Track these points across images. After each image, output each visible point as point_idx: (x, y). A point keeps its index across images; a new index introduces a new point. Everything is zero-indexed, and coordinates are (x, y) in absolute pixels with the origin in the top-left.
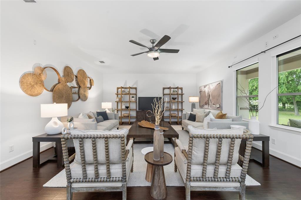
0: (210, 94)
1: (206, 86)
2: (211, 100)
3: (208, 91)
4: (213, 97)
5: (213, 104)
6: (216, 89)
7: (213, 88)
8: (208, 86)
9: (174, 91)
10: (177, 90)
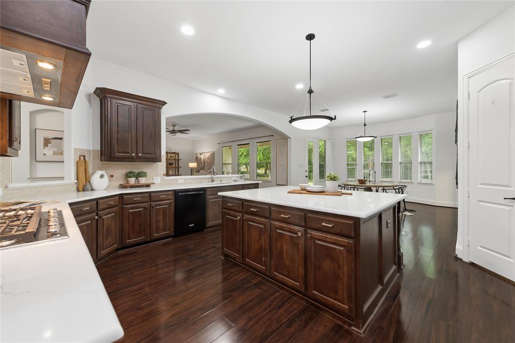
0: (205, 161)
1: (202, 153)
2: (206, 166)
3: (204, 159)
4: (208, 164)
5: (208, 169)
6: (209, 158)
7: (207, 156)
8: (203, 154)
9: (171, 156)
10: (174, 155)
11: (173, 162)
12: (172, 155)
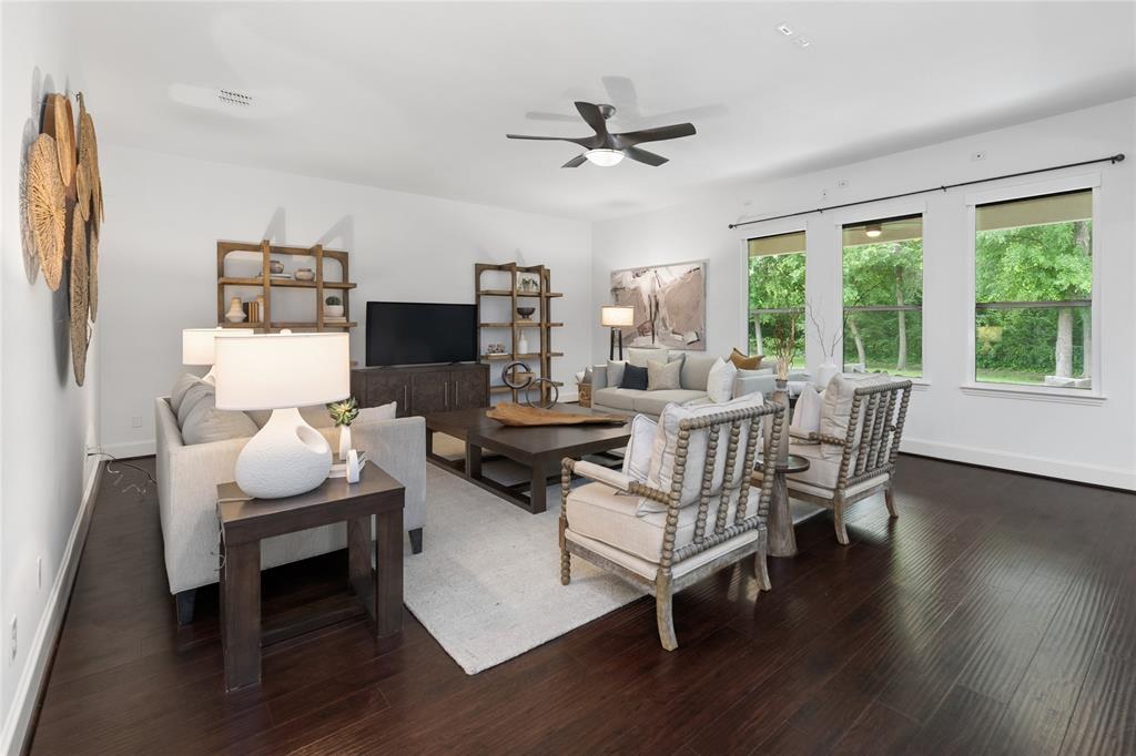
0: (661, 299)
1: (645, 270)
2: (664, 320)
3: (654, 291)
4: (674, 311)
5: (674, 333)
6: (683, 284)
7: (672, 282)
8: (651, 274)
9: (526, 283)
10: (536, 277)
11: (535, 303)
12: (528, 276)
